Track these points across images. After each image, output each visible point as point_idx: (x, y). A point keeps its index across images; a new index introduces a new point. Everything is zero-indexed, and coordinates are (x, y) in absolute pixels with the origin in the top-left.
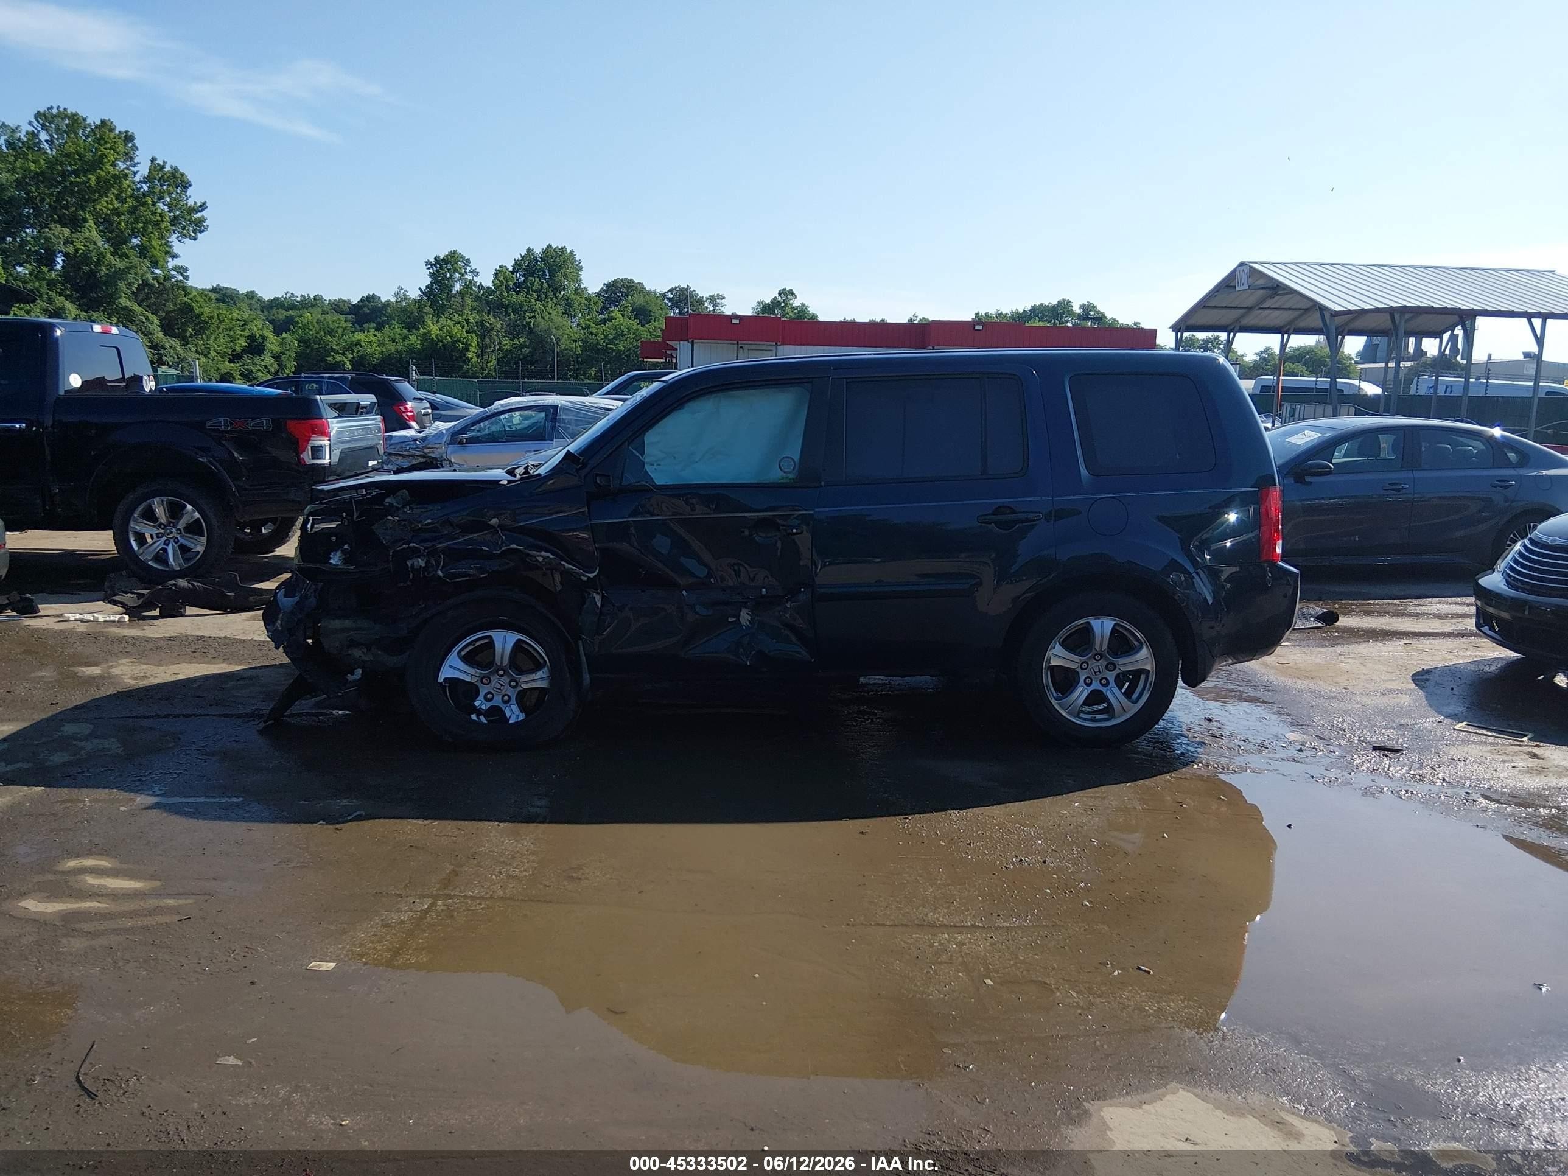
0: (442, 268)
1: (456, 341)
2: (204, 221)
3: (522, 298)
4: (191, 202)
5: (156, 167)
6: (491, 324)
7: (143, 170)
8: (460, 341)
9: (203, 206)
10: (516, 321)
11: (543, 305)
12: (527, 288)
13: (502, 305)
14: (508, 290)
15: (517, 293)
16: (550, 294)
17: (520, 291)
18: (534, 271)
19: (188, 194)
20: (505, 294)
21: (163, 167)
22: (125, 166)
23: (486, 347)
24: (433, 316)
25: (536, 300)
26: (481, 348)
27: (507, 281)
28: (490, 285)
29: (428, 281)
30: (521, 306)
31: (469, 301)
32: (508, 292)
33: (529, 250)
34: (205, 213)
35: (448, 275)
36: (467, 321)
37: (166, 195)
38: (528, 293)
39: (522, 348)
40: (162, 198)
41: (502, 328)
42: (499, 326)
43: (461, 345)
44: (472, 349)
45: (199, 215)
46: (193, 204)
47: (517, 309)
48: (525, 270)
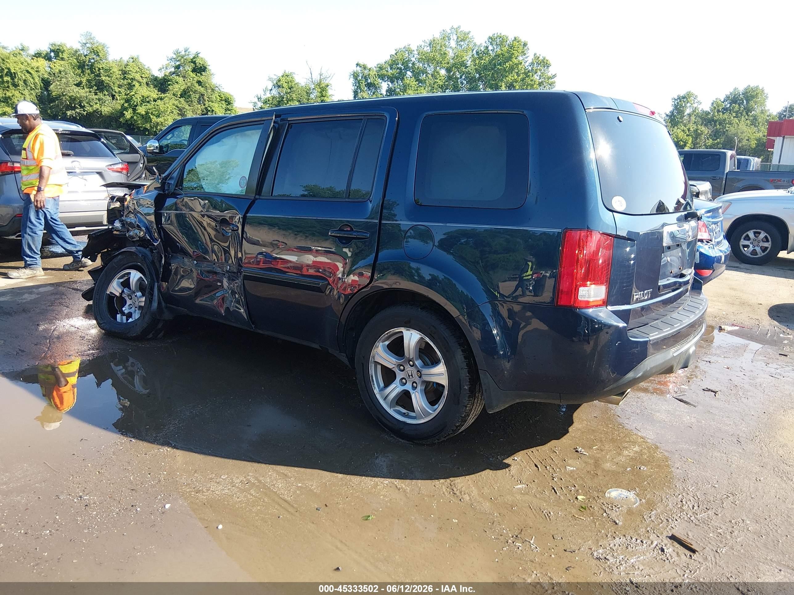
0: (680, 101)
1: (679, 141)
2: (555, 83)
3: (726, 116)
4: (550, 74)
5: (536, 57)
6: (701, 131)
7: (530, 60)
8: (682, 140)
9: (554, 76)
10: (720, 129)
11: (738, 120)
12: (730, 110)
13: (713, 120)
14: (718, 111)
15: (723, 113)
16: (744, 113)
17: (725, 113)
18: (737, 101)
19: (549, 70)
20: (716, 114)
21: (539, 58)
22: (522, 59)
23: (697, 144)
24: (671, 127)
25: (734, 117)
26: (694, 145)
27: (718, 107)
28: (709, 110)
29: (671, 108)
30: (725, 120)
31: (693, 118)
32: (718, 113)
33: (735, 89)
34: (555, 79)
35: (683, 105)
36: (689, 130)
37: (538, 71)
38: (730, 113)
39: (718, 144)
40: (536, 73)
41: (708, 133)
42: (706, 132)
43: (682, 143)
44: (688, 145)
45: (553, 80)
46: (550, 75)
47: (722, 122)
48: (731, 100)
